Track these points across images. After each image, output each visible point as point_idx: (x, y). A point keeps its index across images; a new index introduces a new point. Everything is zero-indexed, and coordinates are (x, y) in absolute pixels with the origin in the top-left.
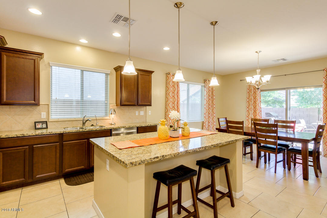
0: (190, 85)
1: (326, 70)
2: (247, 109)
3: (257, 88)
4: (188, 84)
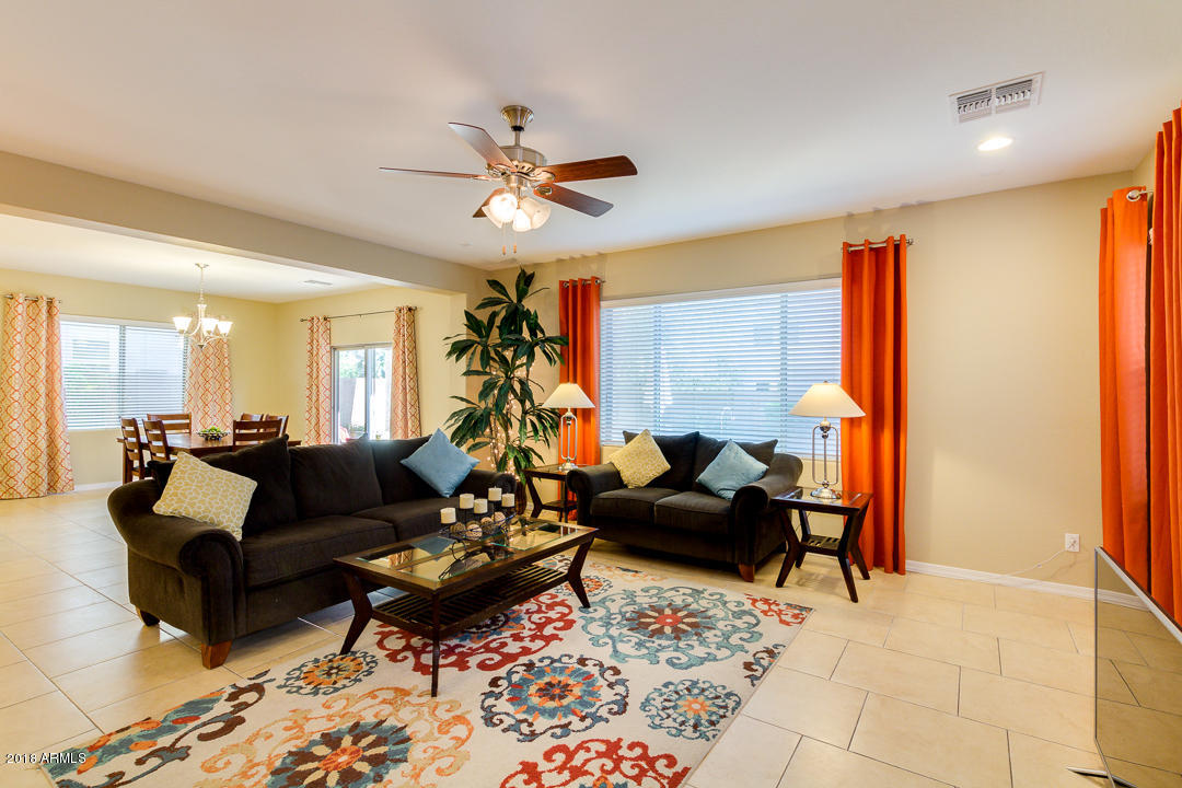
0: (126, 328)
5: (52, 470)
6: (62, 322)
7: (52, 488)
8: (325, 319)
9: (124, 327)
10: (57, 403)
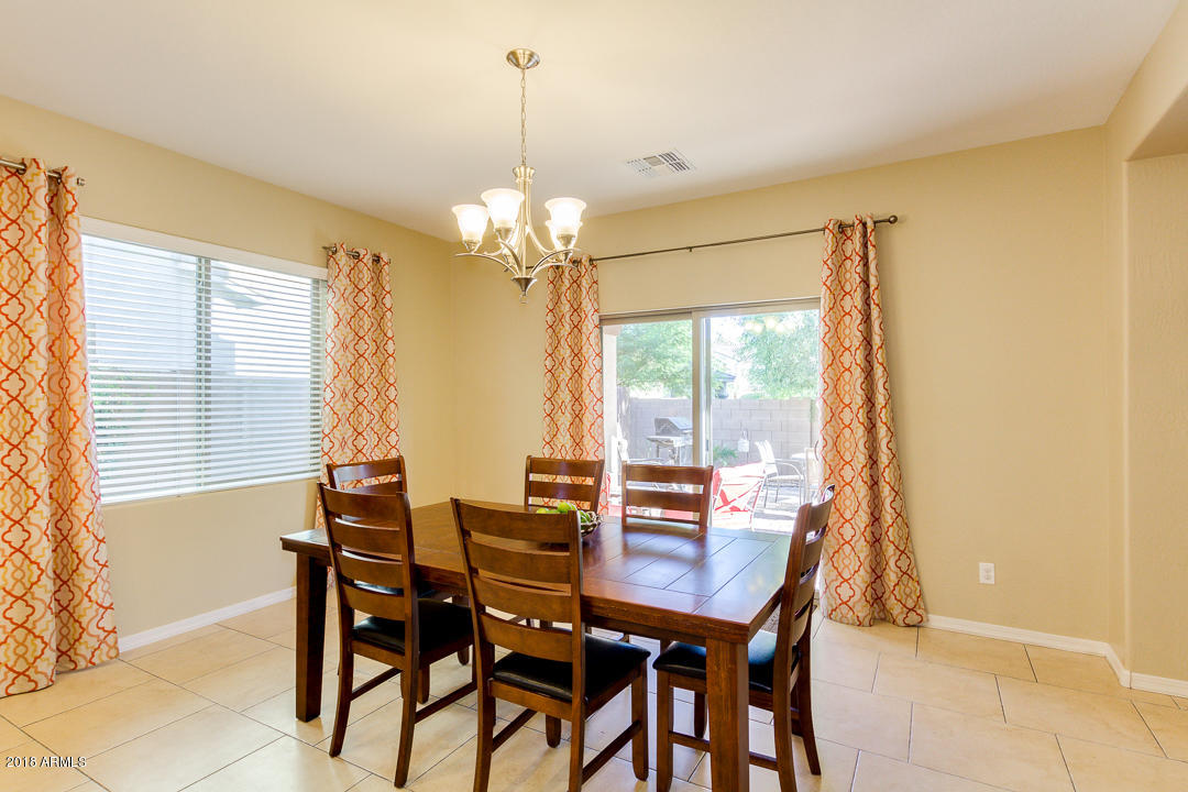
0: (213, 263)
1: (831, 227)
2: (548, 407)
3: (518, 280)
4: (204, 261)
5: (65, 611)
6: (84, 239)
7: (66, 657)
8: (591, 260)
9: (208, 261)
10: (77, 440)
